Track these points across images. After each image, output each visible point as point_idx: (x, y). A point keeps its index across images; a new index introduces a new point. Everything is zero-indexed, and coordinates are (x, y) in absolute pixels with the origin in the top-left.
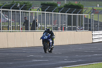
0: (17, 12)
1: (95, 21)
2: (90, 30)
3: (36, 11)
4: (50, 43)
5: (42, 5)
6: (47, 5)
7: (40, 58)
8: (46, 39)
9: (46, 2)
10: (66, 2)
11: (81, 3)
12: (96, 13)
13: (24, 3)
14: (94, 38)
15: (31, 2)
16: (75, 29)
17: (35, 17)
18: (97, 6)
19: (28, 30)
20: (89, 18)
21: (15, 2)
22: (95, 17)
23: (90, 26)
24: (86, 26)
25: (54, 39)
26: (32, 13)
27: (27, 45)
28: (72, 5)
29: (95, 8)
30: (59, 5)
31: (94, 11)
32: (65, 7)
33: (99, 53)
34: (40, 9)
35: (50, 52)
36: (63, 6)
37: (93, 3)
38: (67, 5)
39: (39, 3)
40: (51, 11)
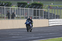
0: (3, 8)
1: (50, 13)
2: (47, 19)
3: (14, 7)
4: (30, 26)
5: (18, 3)
6: (21, 3)
7: (17, 36)
8: (28, 24)
9: (20, 2)
10: (32, 2)
11: (42, 2)
12: (51, 8)
13: (7, 3)
14: (50, 23)
15: (11, 2)
16: (38, 18)
17: (14, 11)
19: (10, 19)
20: (47, 11)
21: (1, 2)
23: (47, 16)
24: (45, 16)
25: (33, 24)
26: (12, 8)
27: (9, 28)
28: (36, 4)
29: (50, 5)
30: (28, 4)
31: (50, 7)
32: (32, 5)
33: (53, 33)
34: (17, 6)
35: (31, 31)
36: (31, 4)
37: (49, 2)
38: (33, 4)
39: (16, 2)
40: (24, 7)
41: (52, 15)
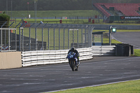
1: (26, 38)
2: (18, 50)
8: (72, 58)
11: (6, 13)
12: (27, 26)
14: (24, 60)
18: (28, 17)
20: (17, 33)
22: (26, 32)
23: (18, 44)
24: (13, 44)
29: (25, 20)
31: (24, 24)
33: (31, 81)
37: (23, 13)
41: (28, 42)
